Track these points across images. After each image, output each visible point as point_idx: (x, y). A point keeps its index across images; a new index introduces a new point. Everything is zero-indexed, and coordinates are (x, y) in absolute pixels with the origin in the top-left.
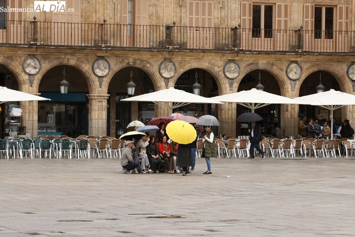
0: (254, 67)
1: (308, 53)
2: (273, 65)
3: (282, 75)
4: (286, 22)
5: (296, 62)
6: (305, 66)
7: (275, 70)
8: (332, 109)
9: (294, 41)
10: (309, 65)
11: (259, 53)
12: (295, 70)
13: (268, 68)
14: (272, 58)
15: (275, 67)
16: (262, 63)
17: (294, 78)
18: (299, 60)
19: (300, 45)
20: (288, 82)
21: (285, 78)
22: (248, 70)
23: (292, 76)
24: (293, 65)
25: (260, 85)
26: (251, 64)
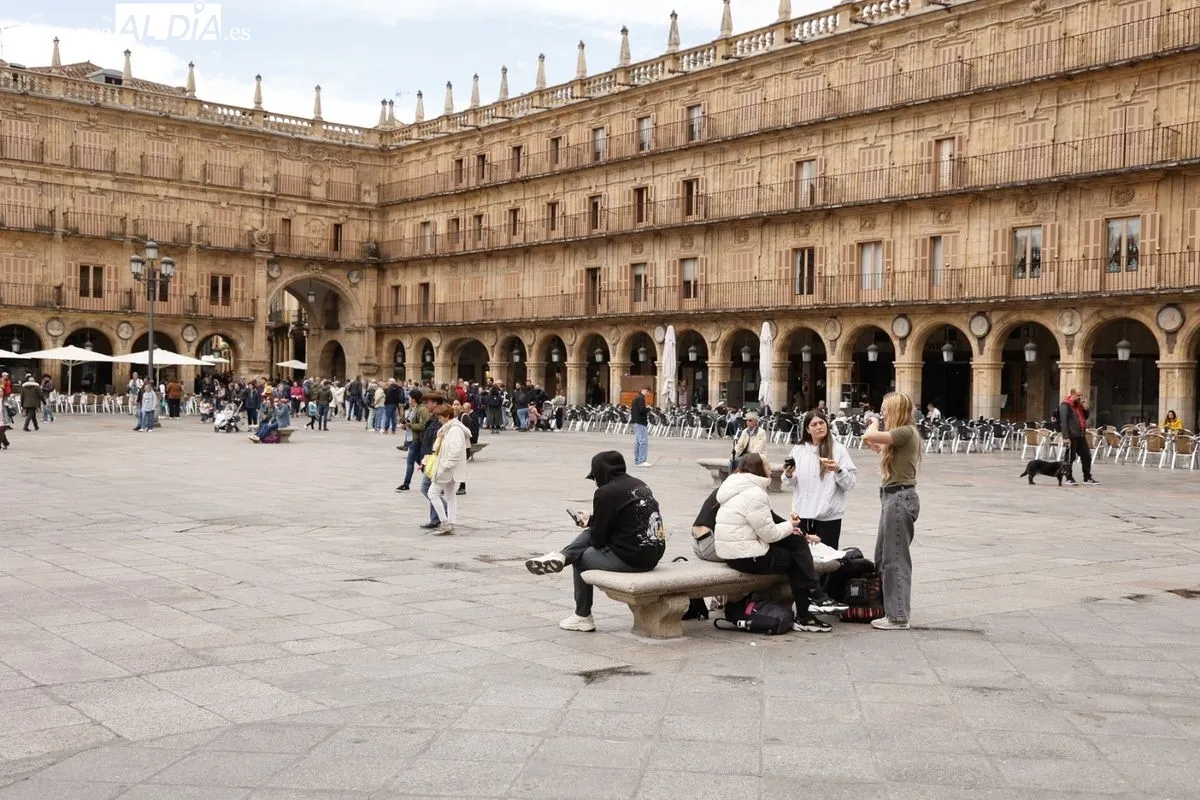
0: (80, 326)
1: (141, 314)
2: (101, 324)
3: (112, 335)
4: (116, 283)
5: (128, 322)
6: (137, 326)
7: (105, 329)
8: (158, 368)
9: (125, 301)
10: (141, 325)
11: (85, 311)
12: (126, 329)
13: (97, 327)
14: (100, 318)
15: (104, 327)
16: (90, 322)
17: (125, 337)
18: (130, 320)
19: (131, 306)
20: (119, 340)
21: (116, 336)
22: (74, 328)
23: (123, 334)
24: (124, 325)
25: (88, 343)
26: (77, 322)
